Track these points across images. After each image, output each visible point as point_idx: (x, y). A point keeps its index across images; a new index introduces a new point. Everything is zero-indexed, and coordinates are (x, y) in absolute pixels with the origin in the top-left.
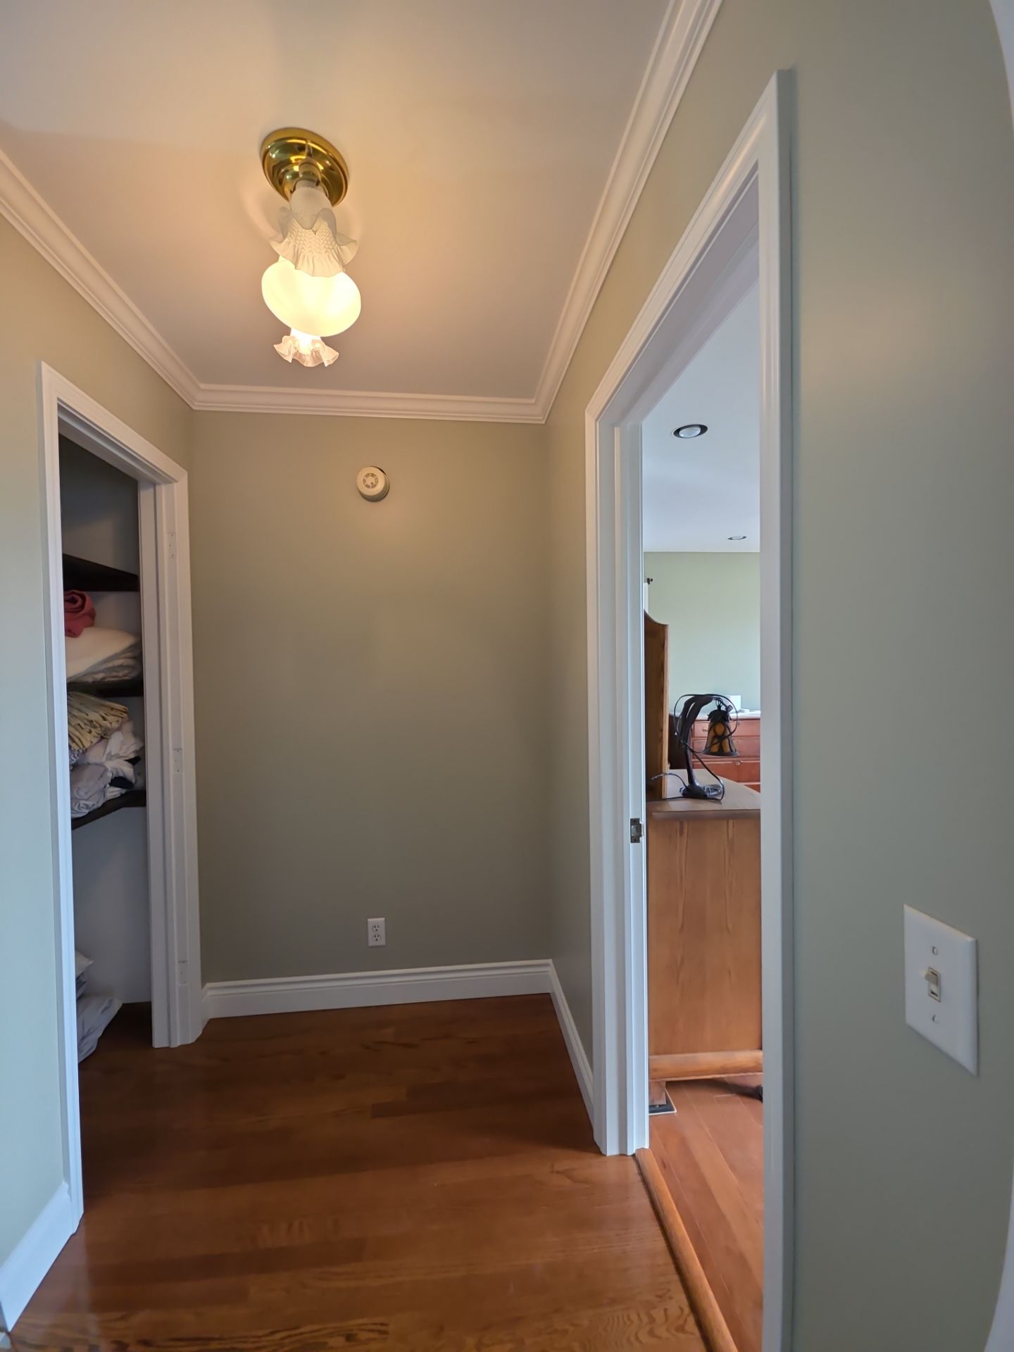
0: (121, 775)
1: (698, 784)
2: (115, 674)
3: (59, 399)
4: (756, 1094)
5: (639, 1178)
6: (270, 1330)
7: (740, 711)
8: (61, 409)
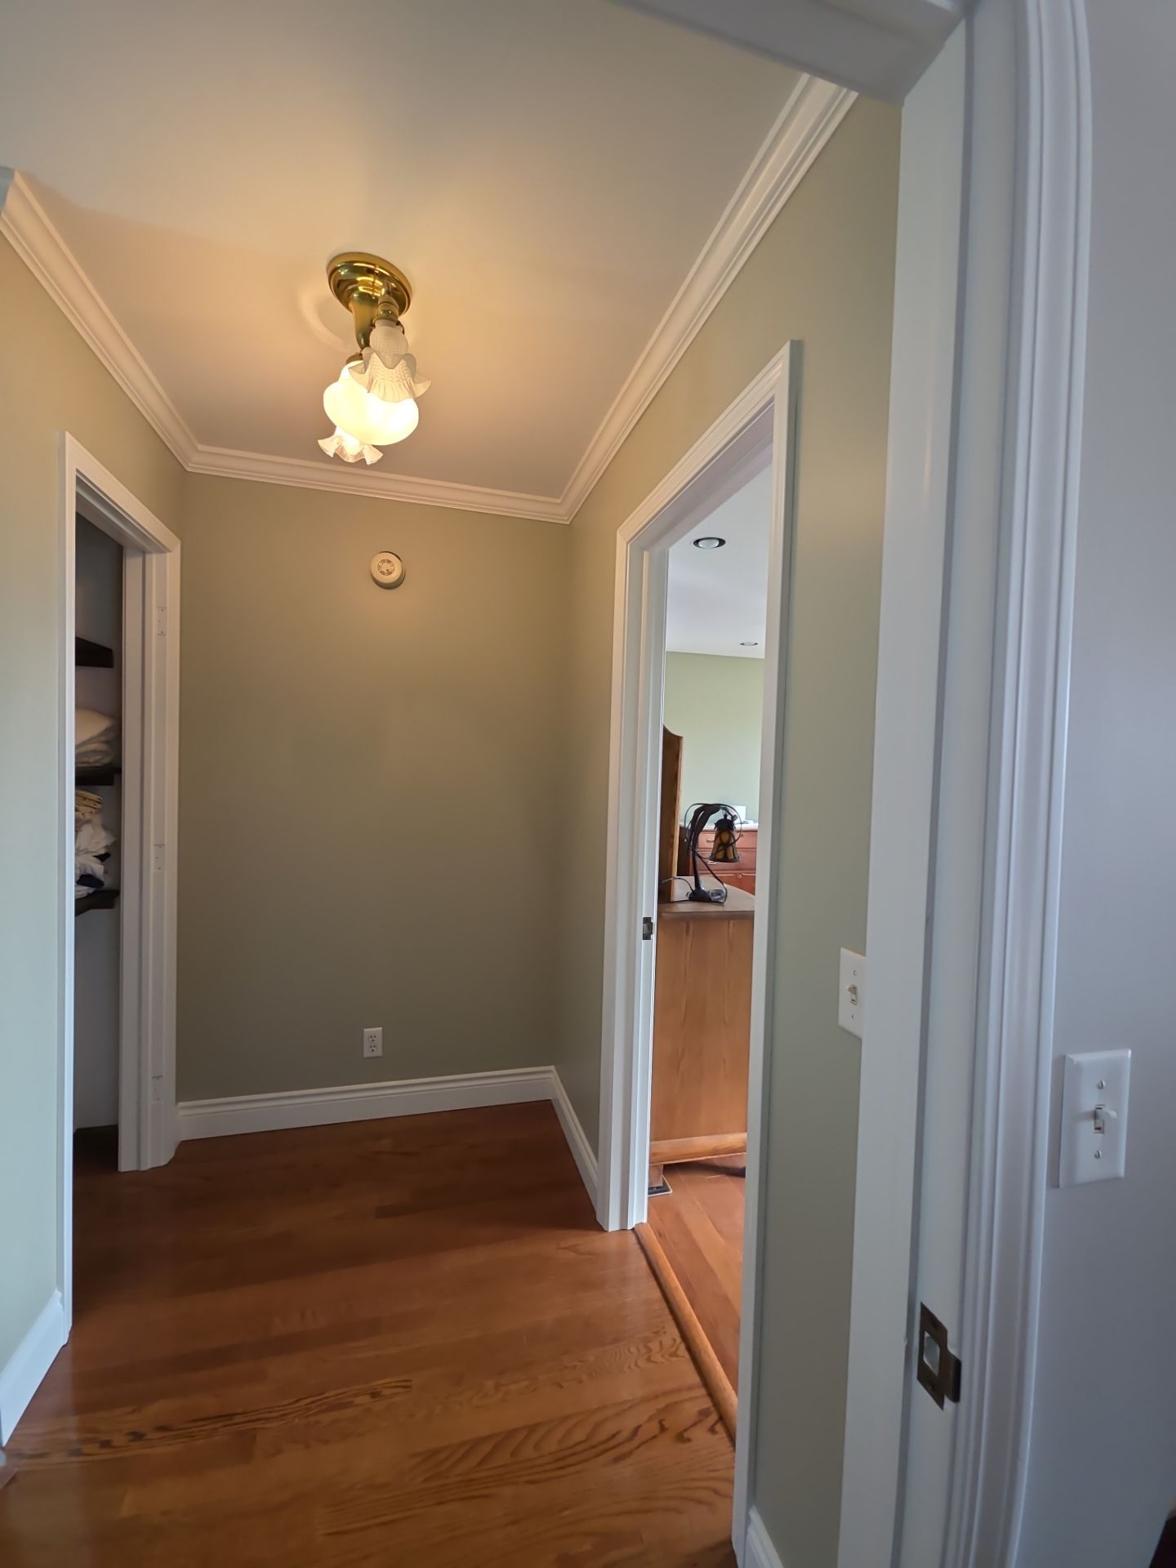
0: (89, 872)
1: (703, 889)
2: (86, 759)
3: (78, 471)
4: (740, 1173)
5: (637, 1246)
6: (295, 1399)
7: (745, 822)
8: (79, 482)
